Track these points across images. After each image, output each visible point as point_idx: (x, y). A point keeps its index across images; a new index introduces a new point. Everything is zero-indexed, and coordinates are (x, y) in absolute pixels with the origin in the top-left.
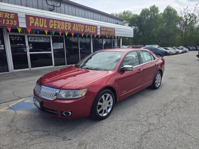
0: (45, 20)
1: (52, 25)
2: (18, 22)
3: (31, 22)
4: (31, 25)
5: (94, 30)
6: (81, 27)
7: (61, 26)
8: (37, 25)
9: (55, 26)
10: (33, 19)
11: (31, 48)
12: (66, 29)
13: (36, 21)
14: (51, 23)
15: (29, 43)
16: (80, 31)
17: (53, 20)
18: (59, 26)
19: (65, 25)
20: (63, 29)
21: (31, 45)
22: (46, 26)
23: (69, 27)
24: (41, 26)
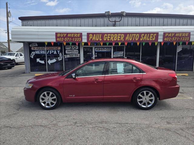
0: (101, 35)
1: (106, 38)
2: (82, 39)
3: (90, 38)
4: (90, 40)
5: (153, 37)
6: (135, 36)
7: (113, 38)
8: (94, 39)
9: (109, 39)
10: (91, 35)
11: (96, 56)
12: (119, 40)
13: (94, 37)
14: (106, 36)
15: (95, 52)
16: (134, 40)
17: (107, 34)
18: (112, 38)
19: (118, 36)
20: (115, 40)
21: (96, 54)
22: (101, 40)
23: (122, 38)
24: (97, 40)
